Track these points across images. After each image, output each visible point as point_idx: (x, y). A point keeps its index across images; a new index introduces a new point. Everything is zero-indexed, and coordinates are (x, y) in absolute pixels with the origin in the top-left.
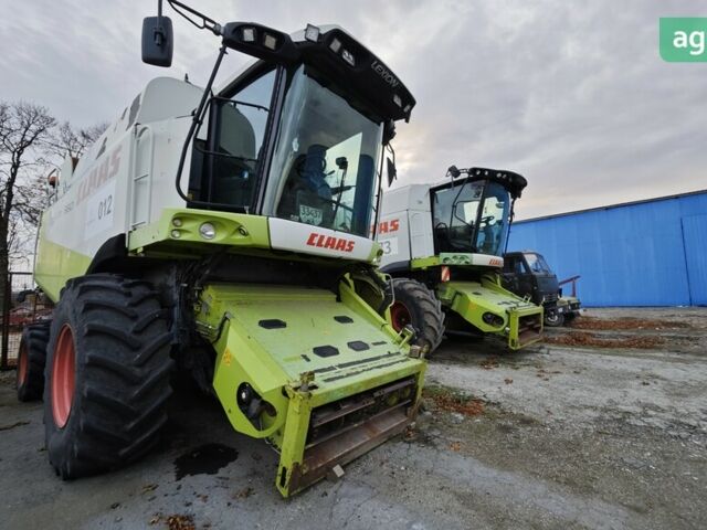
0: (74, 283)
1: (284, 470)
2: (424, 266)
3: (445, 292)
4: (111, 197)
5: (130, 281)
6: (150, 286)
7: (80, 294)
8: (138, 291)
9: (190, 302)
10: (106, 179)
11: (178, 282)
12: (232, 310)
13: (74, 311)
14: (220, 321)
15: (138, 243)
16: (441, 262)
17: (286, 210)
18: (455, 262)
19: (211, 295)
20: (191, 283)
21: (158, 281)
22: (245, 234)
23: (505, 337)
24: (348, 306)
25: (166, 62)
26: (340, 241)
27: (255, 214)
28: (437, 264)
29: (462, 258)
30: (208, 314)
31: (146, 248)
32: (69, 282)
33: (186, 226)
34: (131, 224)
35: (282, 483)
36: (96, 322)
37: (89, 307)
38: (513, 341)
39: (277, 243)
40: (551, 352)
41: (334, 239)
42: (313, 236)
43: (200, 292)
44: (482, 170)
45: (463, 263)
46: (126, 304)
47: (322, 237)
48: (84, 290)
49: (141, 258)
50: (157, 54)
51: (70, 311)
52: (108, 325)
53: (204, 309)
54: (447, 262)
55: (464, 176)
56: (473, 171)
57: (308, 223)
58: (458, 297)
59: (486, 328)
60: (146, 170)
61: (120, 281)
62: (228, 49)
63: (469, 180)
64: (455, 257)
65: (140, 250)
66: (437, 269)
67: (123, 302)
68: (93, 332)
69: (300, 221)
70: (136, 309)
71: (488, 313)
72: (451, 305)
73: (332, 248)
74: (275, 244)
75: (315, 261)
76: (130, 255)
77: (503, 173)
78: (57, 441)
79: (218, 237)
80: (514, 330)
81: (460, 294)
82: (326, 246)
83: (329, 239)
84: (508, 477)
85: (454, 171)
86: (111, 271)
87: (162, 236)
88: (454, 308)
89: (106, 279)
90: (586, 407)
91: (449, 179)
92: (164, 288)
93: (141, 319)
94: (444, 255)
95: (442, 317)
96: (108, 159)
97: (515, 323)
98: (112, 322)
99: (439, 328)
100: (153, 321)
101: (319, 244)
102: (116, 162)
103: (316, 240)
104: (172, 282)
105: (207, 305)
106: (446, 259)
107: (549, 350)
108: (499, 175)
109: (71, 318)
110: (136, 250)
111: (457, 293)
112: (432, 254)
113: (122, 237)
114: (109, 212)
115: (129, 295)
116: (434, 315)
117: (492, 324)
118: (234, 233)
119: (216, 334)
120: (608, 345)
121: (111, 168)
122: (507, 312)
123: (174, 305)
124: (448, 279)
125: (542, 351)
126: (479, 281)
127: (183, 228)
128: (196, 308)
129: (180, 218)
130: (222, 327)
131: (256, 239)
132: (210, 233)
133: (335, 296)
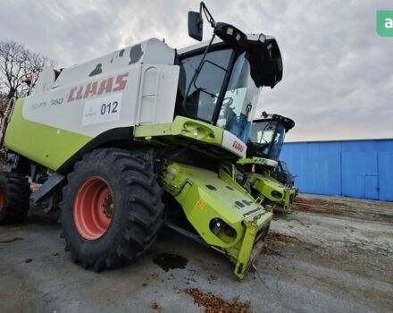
1: (241, 265)
2: (243, 163)
3: (251, 178)
4: (116, 103)
10: (109, 91)
14: (182, 183)
16: (253, 162)
18: (259, 162)
22: (214, 137)
23: (282, 205)
26: (241, 146)
28: (251, 163)
29: (263, 161)
30: (174, 178)
31: (155, 138)
33: (189, 128)
34: (138, 121)
35: (239, 272)
37: (128, 168)
38: (286, 207)
39: (225, 144)
42: (235, 142)
43: (166, 165)
44: (279, 116)
45: (263, 163)
49: (148, 142)
54: (256, 162)
55: (269, 117)
56: (275, 116)
58: (257, 181)
59: (272, 199)
62: (216, 36)
63: (272, 120)
64: (260, 160)
65: (148, 138)
66: (250, 165)
71: (275, 191)
72: (253, 185)
74: (223, 144)
76: (135, 139)
77: (287, 119)
79: (199, 137)
80: (287, 201)
81: (259, 180)
82: (237, 149)
85: (264, 114)
88: (254, 187)
91: (263, 118)
94: (255, 158)
96: (112, 79)
97: (288, 198)
101: (235, 147)
102: (122, 82)
103: (235, 145)
105: (171, 174)
107: (297, 213)
110: (144, 138)
111: (257, 179)
114: (115, 111)
117: (276, 197)
118: (207, 136)
119: (178, 191)
120: (319, 212)
121: (115, 85)
122: (284, 192)
124: (254, 171)
125: (293, 213)
127: (187, 129)
128: (164, 173)
129: (188, 124)
130: (183, 187)
131: (217, 140)
132: (196, 134)
133: (217, 175)
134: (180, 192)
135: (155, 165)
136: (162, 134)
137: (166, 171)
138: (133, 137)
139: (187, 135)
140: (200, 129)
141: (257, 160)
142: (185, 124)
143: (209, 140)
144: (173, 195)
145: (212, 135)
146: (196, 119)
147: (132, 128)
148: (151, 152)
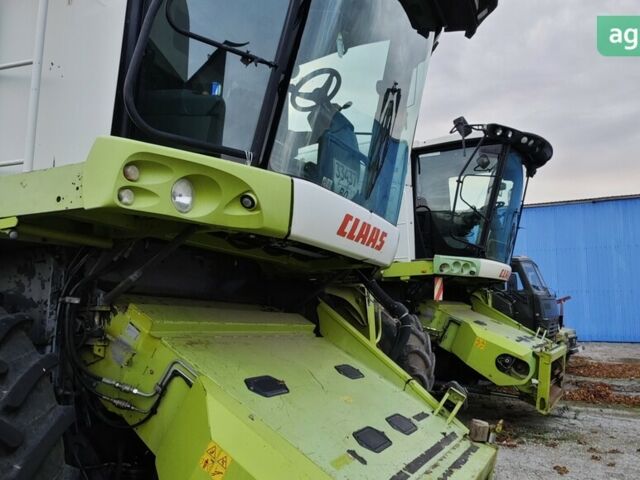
2: (405, 274)
3: (432, 318)
9: (84, 336)
11: (56, 295)
14: (158, 379)
16: (436, 271)
18: (456, 271)
20: (86, 295)
22: (254, 207)
23: (529, 395)
26: (374, 231)
28: (429, 272)
29: (466, 265)
31: (22, 221)
33: (148, 180)
38: (543, 400)
39: (301, 230)
40: (580, 417)
41: (368, 228)
42: (348, 218)
43: (105, 316)
44: (506, 130)
45: (466, 273)
47: (356, 223)
53: (115, 353)
54: (446, 271)
55: (476, 134)
56: (493, 128)
57: (342, 193)
58: (453, 328)
59: (501, 379)
63: (485, 142)
64: (456, 263)
65: (11, 223)
66: (427, 281)
69: (332, 189)
71: (505, 356)
72: (440, 339)
73: (363, 243)
74: (297, 232)
77: (530, 136)
79: (201, 210)
80: (544, 384)
81: (458, 324)
82: (357, 240)
83: (364, 226)
85: (461, 125)
88: (445, 345)
91: (457, 136)
94: (440, 259)
95: (432, 359)
97: (546, 370)
99: (429, 376)
101: (351, 236)
104: (41, 292)
106: (444, 265)
107: (577, 412)
108: (525, 140)
111: (452, 321)
116: (423, 358)
117: (509, 373)
119: (147, 406)
122: (534, 354)
124: (441, 298)
125: (566, 414)
126: (468, 302)
127: (141, 184)
128: (97, 349)
129: (138, 163)
130: (162, 391)
131: (269, 218)
132: (186, 200)
133: (314, 326)
134: (154, 411)
135: (61, 319)
136: (52, 206)
137: (101, 335)
139: (142, 205)
140: (198, 181)
141: (454, 265)
142: (127, 165)
143: (238, 218)
144: (131, 421)
145: (247, 201)
146: (218, 152)
148: (47, 270)
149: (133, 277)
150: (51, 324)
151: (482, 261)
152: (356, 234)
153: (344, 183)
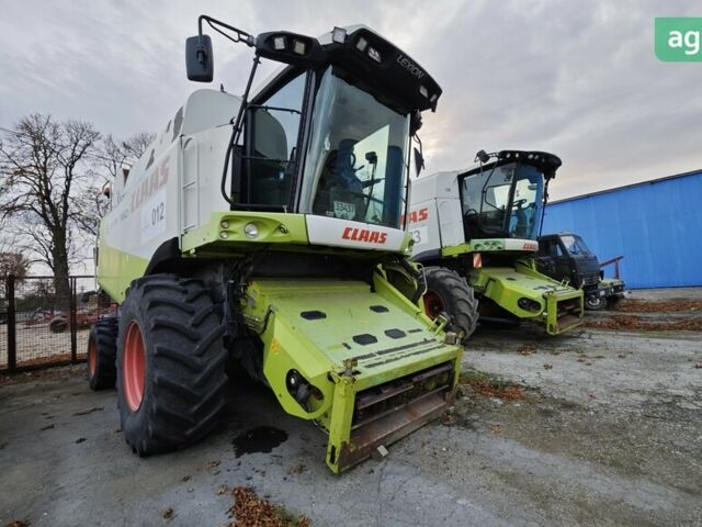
0: (137, 284)
1: (334, 448)
2: (455, 253)
3: (477, 279)
4: (162, 204)
5: (185, 280)
6: (201, 283)
7: (145, 293)
8: (193, 289)
9: (237, 297)
10: (156, 188)
11: (226, 279)
12: (276, 304)
13: (140, 309)
15: (190, 245)
16: (473, 249)
17: (321, 207)
18: (487, 248)
19: (255, 290)
20: (237, 280)
21: (207, 278)
22: (285, 232)
23: (542, 323)
24: (382, 296)
25: (208, 78)
26: (373, 233)
27: (292, 212)
28: (469, 251)
29: (494, 244)
30: (254, 307)
31: (198, 249)
32: (133, 283)
33: (233, 227)
34: (183, 228)
35: (332, 460)
36: (160, 318)
37: (154, 304)
38: (551, 326)
39: (314, 239)
40: (593, 337)
41: (368, 232)
42: (348, 230)
43: (245, 287)
44: (513, 153)
45: (495, 248)
46: (184, 300)
47: (356, 231)
48: (148, 289)
49: (193, 258)
50: (200, 71)
51: (137, 308)
52: (171, 320)
53: (250, 303)
54: (479, 249)
55: (493, 160)
56: (503, 154)
57: (342, 217)
58: (491, 283)
59: (522, 313)
60: (193, 178)
61: (177, 280)
62: (261, 59)
63: (498, 164)
64: (486, 243)
65: (193, 251)
66: (468, 256)
67: (180, 298)
68: (159, 326)
69: (335, 216)
70: (192, 305)
71: (524, 299)
72: (484, 291)
73: (366, 240)
74: (313, 240)
75: (348, 253)
76: (183, 256)
77: (535, 153)
78: (132, 423)
79: (260, 236)
80: (552, 315)
81: (494, 280)
82: (360, 239)
83: (363, 231)
84: (550, 458)
85: (483, 156)
86: (168, 272)
87: (212, 238)
88: (488, 294)
89: (163, 279)
90: (633, 391)
92: (213, 284)
93: (198, 313)
95: (475, 303)
96: (157, 169)
97: (553, 308)
98: (174, 317)
99: (473, 314)
100: (207, 316)
101: (354, 238)
102: (165, 172)
103: (350, 234)
104: (219, 279)
105: (252, 300)
106: (478, 245)
107: (591, 334)
108: (531, 156)
109: (138, 315)
110: (189, 252)
111: (490, 279)
112: (463, 241)
113: (175, 241)
114: (162, 218)
115: (185, 292)
116: (467, 303)
117: (529, 310)
118: (275, 231)
119: (262, 326)
121: (161, 178)
122: (544, 297)
123: (223, 301)
124: (480, 265)
125: (583, 335)
126: (513, 267)
127: (230, 229)
128: (243, 302)
129: (227, 220)
130: (267, 319)
131: (296, 235)
132: (254, 232)
133: (369, 287)
134: (265, 328)
135: (228, 290)
136: (203, 242)
138: (180, 252)
139: (232, 238)
141: (484, 244)
142: (222, 222)
143: (279, 237)
144: (259, 332)
147: (176, 239)
149: (251, 269)
150: (224, 292)
151: (507, 240)
152: (358, 236)
153: (344, 212)
